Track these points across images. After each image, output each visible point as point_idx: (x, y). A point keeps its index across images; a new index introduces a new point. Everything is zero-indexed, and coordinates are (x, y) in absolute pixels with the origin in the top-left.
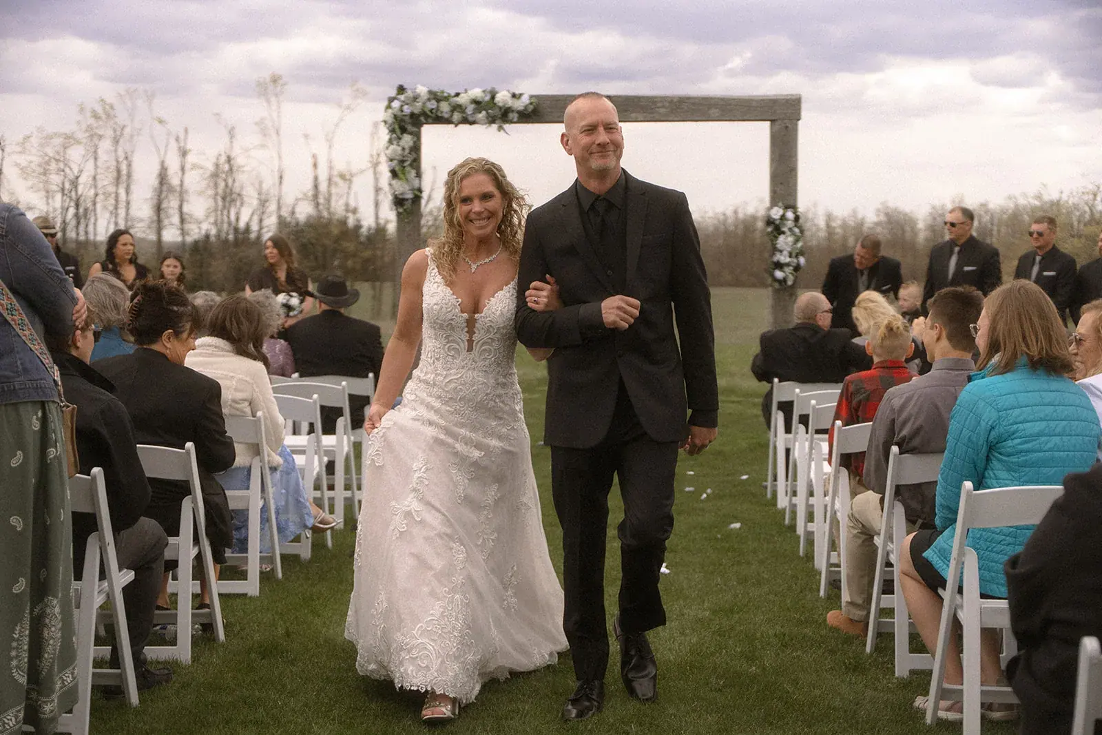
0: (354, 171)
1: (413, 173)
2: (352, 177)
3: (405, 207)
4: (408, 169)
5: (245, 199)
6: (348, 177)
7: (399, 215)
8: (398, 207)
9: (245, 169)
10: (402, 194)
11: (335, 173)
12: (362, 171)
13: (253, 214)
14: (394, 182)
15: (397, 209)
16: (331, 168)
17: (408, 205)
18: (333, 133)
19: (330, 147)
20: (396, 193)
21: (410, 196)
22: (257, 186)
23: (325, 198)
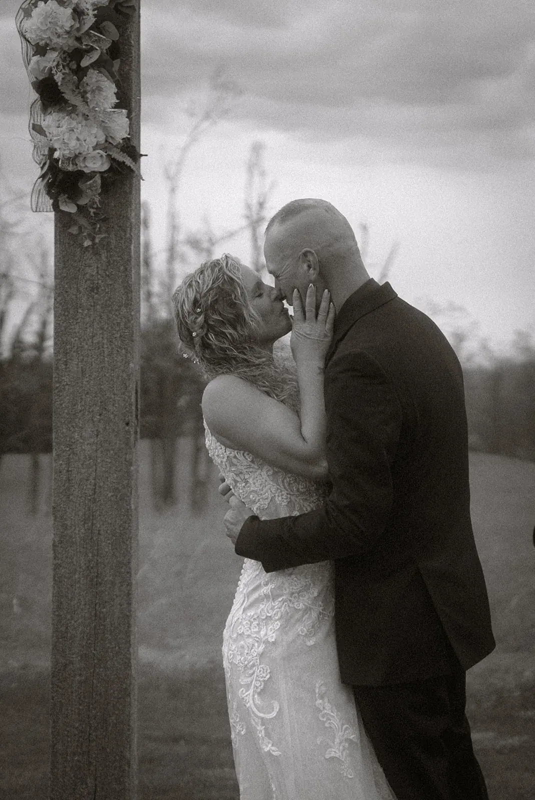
0: (218, 233)
1: (109, 92)
2: (213, 244)
3: (83, 201)
4: (94, 78)
5: (18, 284)
6: (205, 245)
7: (63, 222)
8: (62, 198)
9: (15, 230)
10: (74, 159)
11: (181, 237)
12: (231, 235)
13: (29, 312)
14: (49, 121)
15: (56, 207)
16: (174, 228)
17: (91, 193)
18: (179, 164)
19: (173, 190)
20: (56, 155)
21: (97, 164)
22: (38, 260)
23: (162, 284)
